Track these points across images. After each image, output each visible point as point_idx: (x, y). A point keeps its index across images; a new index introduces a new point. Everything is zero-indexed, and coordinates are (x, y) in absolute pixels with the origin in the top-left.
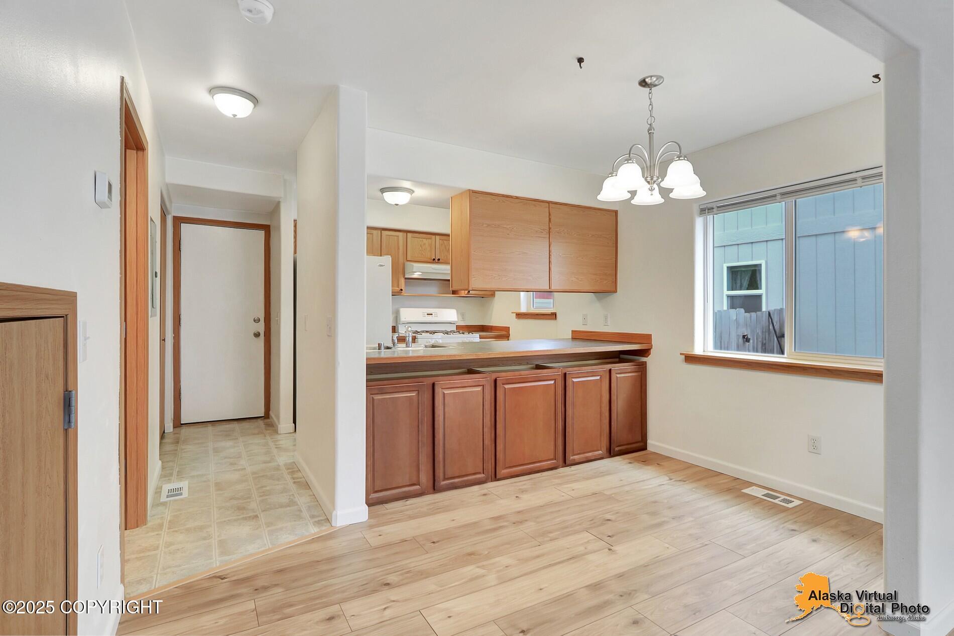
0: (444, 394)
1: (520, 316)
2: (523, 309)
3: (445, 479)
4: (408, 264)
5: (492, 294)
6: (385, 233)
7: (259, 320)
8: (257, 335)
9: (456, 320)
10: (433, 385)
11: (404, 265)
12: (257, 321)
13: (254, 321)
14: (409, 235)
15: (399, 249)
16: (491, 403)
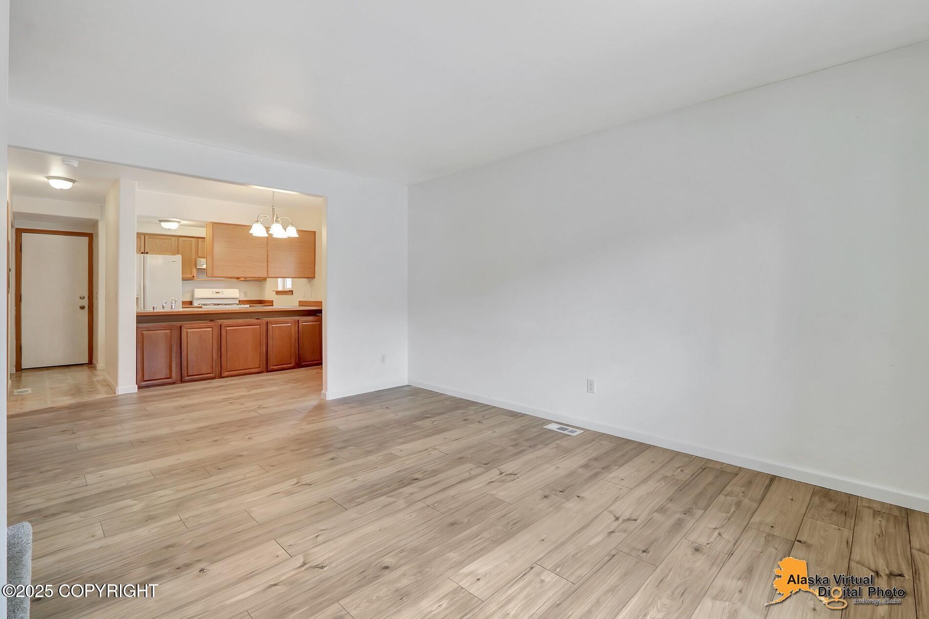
0: (187, 332)
1: (278, 293)
2: (280, 289)
3: (188, 376)
4: (199, 259)
5: (265, 279)
6: (180, 239)
7: (84, 298)
8: (82, 308)
9: (238, 296)
10: (181, 327)
11: (196, 260)
12: (82, 298)
13: (80, 298)
14: (200, 240)
15: (191, 249)
16: (218, 337)
